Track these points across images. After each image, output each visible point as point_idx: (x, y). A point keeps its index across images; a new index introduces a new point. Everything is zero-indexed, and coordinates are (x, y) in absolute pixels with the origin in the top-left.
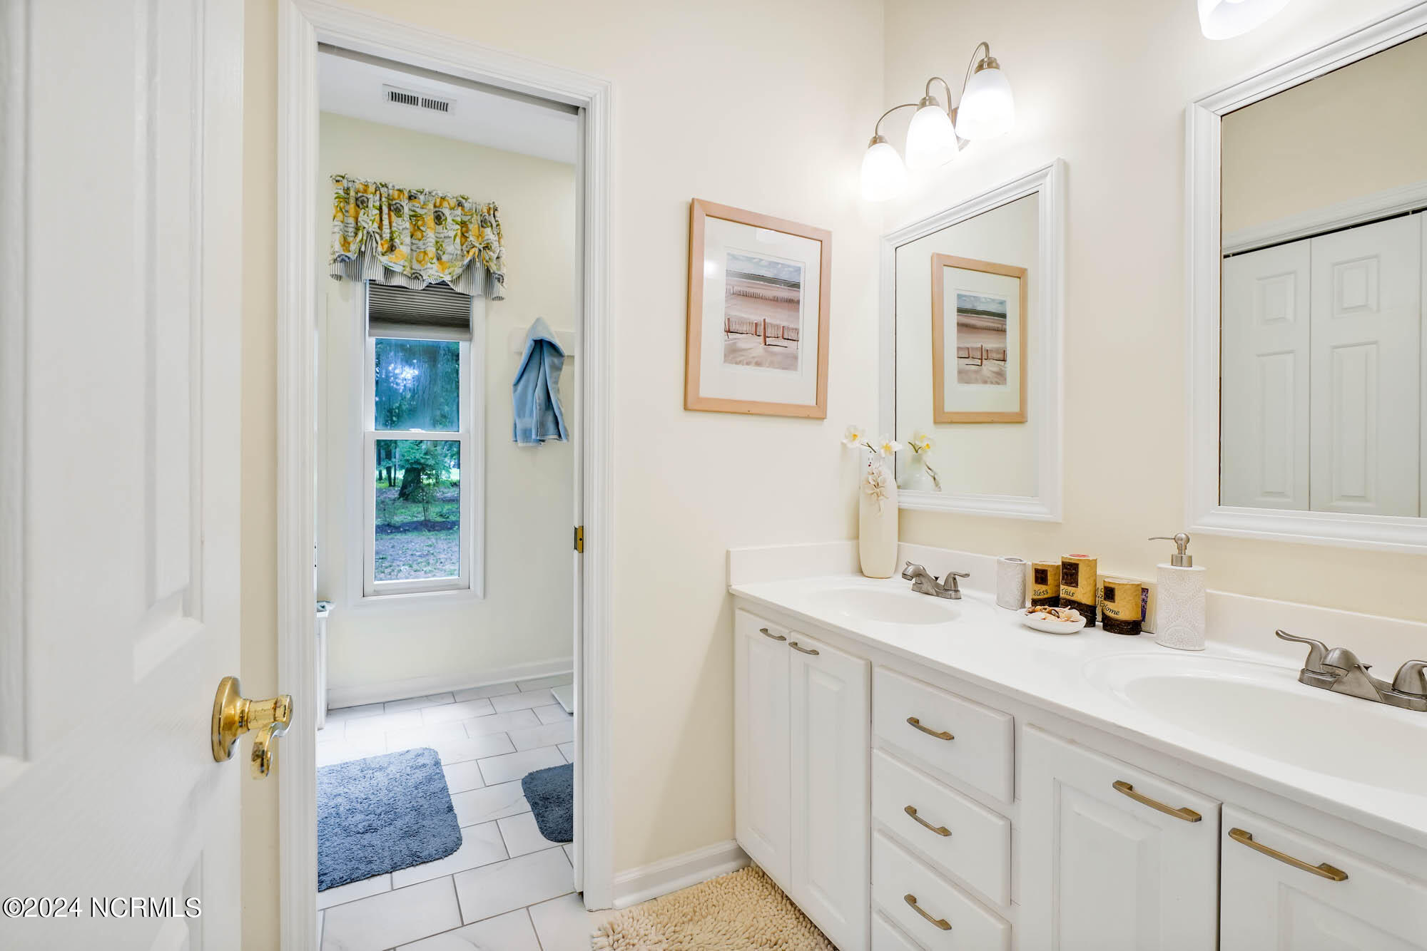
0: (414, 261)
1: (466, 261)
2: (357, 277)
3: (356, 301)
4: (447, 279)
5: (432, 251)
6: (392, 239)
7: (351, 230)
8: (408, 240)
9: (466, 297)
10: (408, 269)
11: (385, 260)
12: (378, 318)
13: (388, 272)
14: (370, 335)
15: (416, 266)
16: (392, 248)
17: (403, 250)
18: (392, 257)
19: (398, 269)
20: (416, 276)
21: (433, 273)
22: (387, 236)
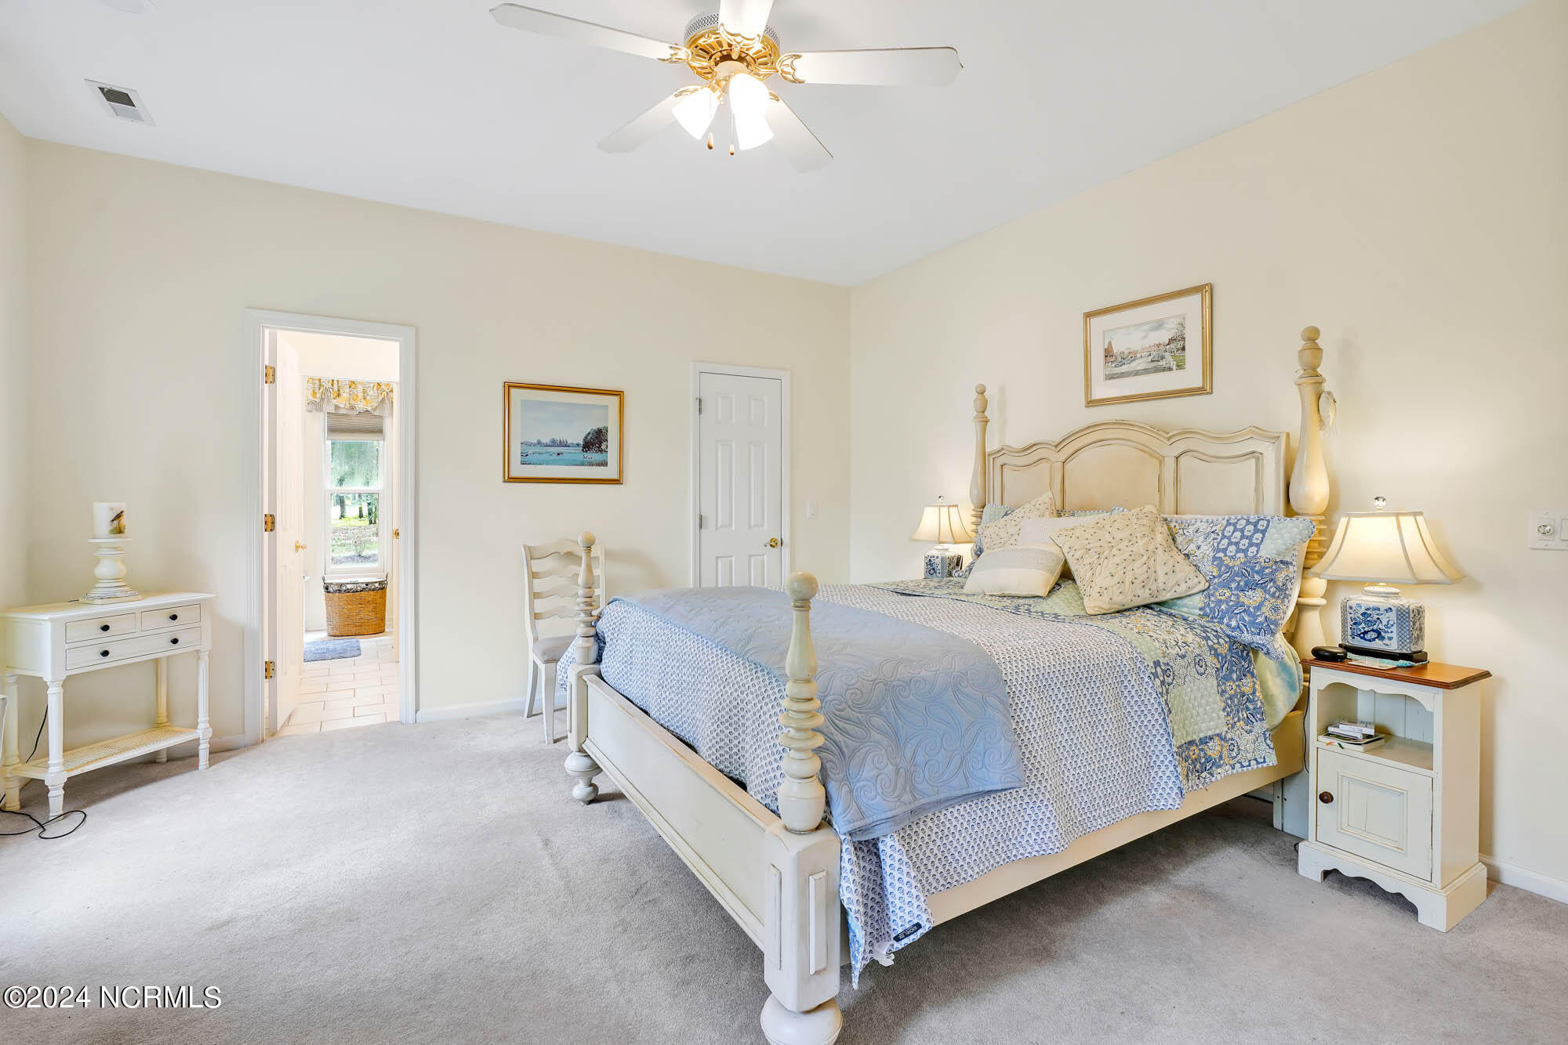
0: (351, 399)
1: (381, 398)
2: (321, 410)
3: (320, 422)
4: (369, 409)
5: (361, 395)
6: (339, 391)
7: (317, 386)
8: (347, 390)
9: (380, 417)
10: (348, 405)
11: (334, 401)
12: (333, 430)
13: (337, 407)
14: (328, 439)
15: (352, 402)
16: (339, 395)
17: (345, 395)
18: (339, 399)
19: (341, 406)
20: (352, 408)
21: (361, 406)
22: (336, 389)
